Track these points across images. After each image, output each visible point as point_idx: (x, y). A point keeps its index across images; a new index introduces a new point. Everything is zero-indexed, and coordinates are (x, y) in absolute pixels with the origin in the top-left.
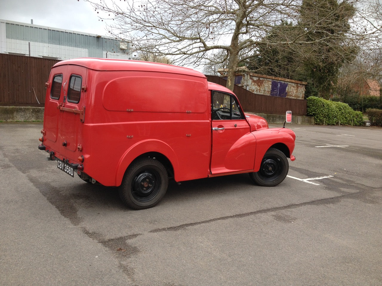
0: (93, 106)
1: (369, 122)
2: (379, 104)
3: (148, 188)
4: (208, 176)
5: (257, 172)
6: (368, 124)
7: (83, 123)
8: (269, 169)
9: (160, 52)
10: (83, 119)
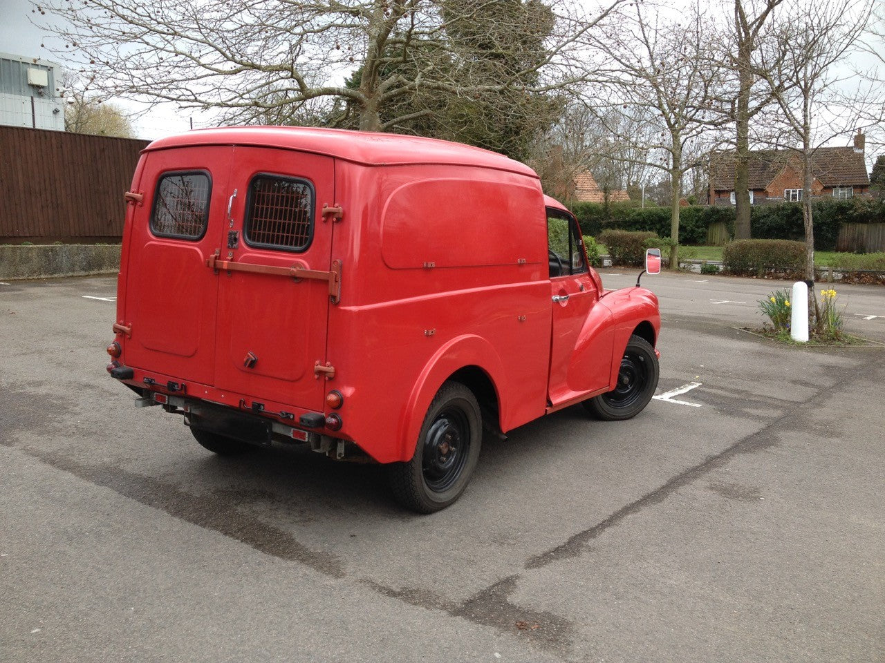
0: (357, 260)
1: (608, 258)
2: (603, 220)
3: (450, 453)
4: (546, 410)
5: (602, 395)
6: (607, 262)
7: (337, 304)
8: (624, 382)
9: (196, 100)
10: (338, 295)
